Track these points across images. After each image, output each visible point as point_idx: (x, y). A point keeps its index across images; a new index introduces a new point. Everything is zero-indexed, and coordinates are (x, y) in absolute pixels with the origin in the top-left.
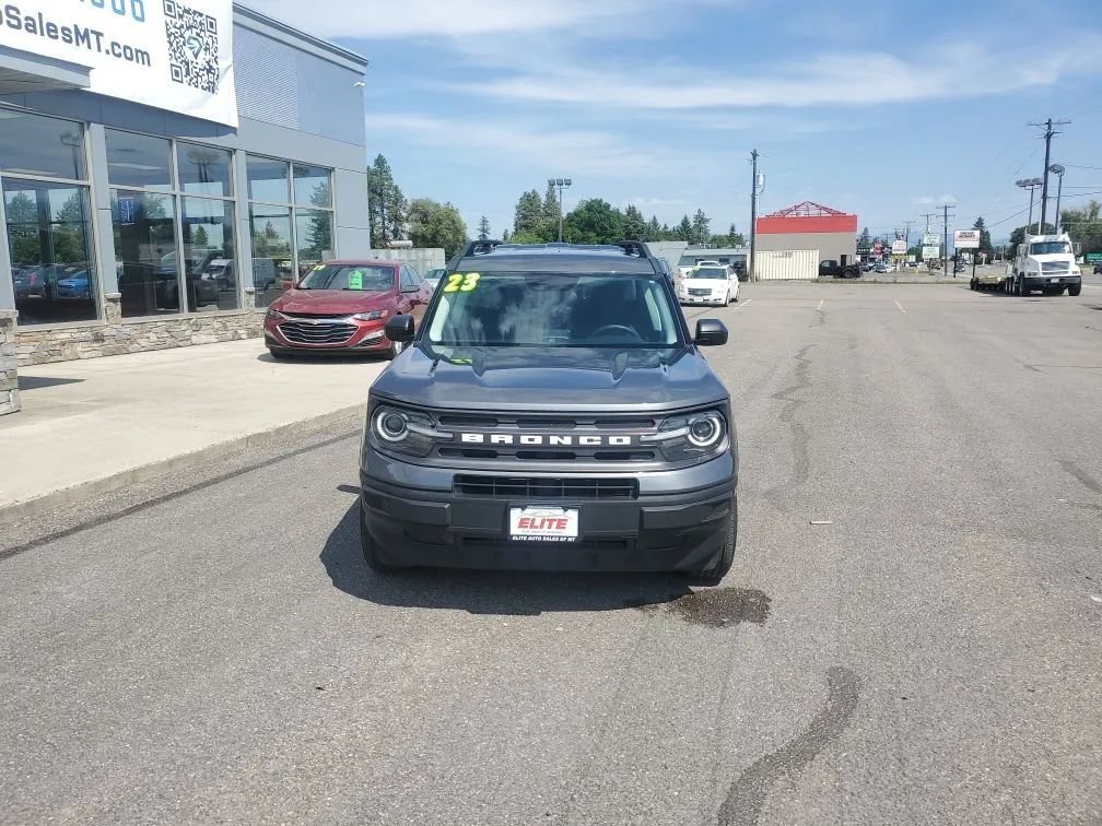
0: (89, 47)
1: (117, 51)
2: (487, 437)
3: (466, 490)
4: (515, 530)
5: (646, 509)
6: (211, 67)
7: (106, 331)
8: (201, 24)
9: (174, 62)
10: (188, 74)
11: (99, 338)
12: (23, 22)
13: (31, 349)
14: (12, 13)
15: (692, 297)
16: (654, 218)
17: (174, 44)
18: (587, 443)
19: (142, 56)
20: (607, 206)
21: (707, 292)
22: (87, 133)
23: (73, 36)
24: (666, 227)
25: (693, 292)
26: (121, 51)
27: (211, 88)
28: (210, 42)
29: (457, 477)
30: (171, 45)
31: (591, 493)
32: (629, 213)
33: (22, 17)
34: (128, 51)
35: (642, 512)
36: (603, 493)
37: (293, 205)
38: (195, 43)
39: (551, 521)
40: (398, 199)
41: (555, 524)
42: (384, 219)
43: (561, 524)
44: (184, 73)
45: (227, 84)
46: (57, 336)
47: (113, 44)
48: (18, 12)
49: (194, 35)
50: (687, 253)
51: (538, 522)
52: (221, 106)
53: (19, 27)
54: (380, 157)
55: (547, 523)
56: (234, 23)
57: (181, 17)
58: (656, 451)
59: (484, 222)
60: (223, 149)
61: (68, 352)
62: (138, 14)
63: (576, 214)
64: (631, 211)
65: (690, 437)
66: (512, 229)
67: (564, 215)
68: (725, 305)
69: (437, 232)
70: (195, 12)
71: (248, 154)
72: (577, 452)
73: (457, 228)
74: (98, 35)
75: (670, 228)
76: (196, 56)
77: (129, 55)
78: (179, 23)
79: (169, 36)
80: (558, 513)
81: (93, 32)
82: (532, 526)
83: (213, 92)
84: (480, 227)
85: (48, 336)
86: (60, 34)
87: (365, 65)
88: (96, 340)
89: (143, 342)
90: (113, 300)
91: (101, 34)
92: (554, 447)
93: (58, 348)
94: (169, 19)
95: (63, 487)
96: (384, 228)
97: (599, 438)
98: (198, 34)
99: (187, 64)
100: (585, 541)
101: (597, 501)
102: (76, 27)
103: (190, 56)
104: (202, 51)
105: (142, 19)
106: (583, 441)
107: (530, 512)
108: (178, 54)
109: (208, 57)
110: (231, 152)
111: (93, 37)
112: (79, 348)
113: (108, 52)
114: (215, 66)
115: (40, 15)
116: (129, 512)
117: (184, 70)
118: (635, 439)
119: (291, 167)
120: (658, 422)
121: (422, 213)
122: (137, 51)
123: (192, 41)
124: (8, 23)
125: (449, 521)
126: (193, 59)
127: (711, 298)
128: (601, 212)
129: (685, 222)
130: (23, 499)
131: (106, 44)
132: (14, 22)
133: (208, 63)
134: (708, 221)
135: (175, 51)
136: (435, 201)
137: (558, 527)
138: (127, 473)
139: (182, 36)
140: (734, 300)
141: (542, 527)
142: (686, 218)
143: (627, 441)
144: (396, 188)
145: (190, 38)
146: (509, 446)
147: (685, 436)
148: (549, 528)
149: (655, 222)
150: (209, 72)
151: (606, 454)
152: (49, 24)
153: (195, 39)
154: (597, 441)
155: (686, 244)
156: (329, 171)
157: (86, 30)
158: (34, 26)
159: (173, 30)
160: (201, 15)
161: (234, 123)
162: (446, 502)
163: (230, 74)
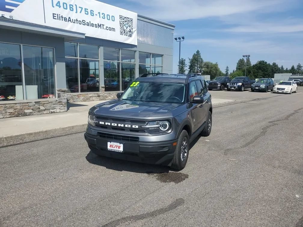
0: (101, 28)
1: (107, 28)
2: (105, 123)
3: (101, 136)
4: (109, 148)
5: (140, 146)
6: (131, 31)
7: (101, 95)
8: (129, 20)
9: (121, 30)
10: (124, 32)
11: (99, 96)
12: (86, 24)
13: (83, 98)
14: (84, 22)
15: (278, 90)
16: (282, 66)
17: (122, 26)
18: (127, 127)
19: (113, 29)
20: (266, 63)
21: (284, 89)
22: (99, 49)
23: (97, 26)
24: (287, 69)
25: (278, 89)
26: (108, 29)
27: (130, 36)
28: (131, 25)
29: (98, 133)
30: (121, 26)
31: (128, 140)
32: (273, 65)
33: (86, 22)
34: (110, 28)
35: (139, 147)
36: (131, 140)
37: (151, 65)
38: (127, 25)
39: (117, 146)
40: (202, 62)
41: (118, 147)
42: (198, 67)
43: (119, 147)
44: (123, 33)
45: (135, 35)
46: (89, 95)
47: (107, 27)
48: (85, 21)
49: (127, 23)
50: (291, 77)
51: (114, 146)
52: (133, 40)
53: (85, 25)
54: (198, 50)
55: (116, 147)
56: (138, 19)
57: (124, 19)
58: (145, 130)
59: (227, 67)
60: (133, 51)
61: (91, 99)
62: (113, 19)
63: (256, 65)
64: (274, 64)
65: (160, 127)
66: (235, 70)
67: (252, 65)
68: (290, 94)
69: (211, 70)
70: (127, 18)
71: (139, 52)
72: (125, 129)
73: (217, 69)
74: (103, 25)
75: (289, 69)
76: (127, 28)
77: (110, 29)
78: (123, 21)
79: (120, 24)
80: (118, 144)
81: (102, 25)
82: (113, 147)
83: (131, 37)
84: (226, 69)
85: (87, 95)
86: (94, 26)
87: (174, 27)
88: (98, 97)
89: (110, 98)
90: (103, 87)
91: (104, 25)
92: (119, 127)
93: (89, 98)
94: (120, 20)
95: (54, 128)
96: (197, 69)
97: (130, 125)
98: (128, 23)
99: (124, 30)
100: (124, 153)
101: (130, 142)
102: (98, 24)
103: (125, 28)
104: (129, 27)
105: (114, 21)
106: (126, 126)
107: (112, 143)
108: (122, 28)
109: (130, 28)
110: (135, 51)
111: (102, 26)
112: (94, 98)
113: (105, 29)
114: (131, 30)
115: (90, 22)
116: (65, 135)
117: (123, 32)
118: (140, 127)
119: (151, 55)
120: (147, 122)
121: (207, 65)
122: (112, 28)
123: (126, 25)
124: (83, 24)
125: (96, 143)
126: (126, 29)
127: (285, 91)
128: (264, 64)
129: (293, 68)
130: (45, 130)
131: (105, 27)
132: (84, 24)
133: (130, 30)
134: (302, 67)
135: (122, 27)
136: (211, 62)
137: (118, 148)
138: (71, 126)
139: (123, 24)
140: (295, 92)
141: (115, 148)
142: (293, 66)
143: (137, 127)
144: (202, 59)
145: (126, 24)
146: (109, 126)
147: (159, 127)
148: (117, 148)
149: (282, 67)
150: (130, 32)
151: (132, 130)
152: (92, 24)
153: (127, 24)
154: (130, 126)
155: (291, 74)
156: (162, 56)
157: (101, 24)
158: (89, 24)
159: (121, 23)
160: (129, 18)
161: (136, 44)
162: (95, 139)
163: (136, 32)
